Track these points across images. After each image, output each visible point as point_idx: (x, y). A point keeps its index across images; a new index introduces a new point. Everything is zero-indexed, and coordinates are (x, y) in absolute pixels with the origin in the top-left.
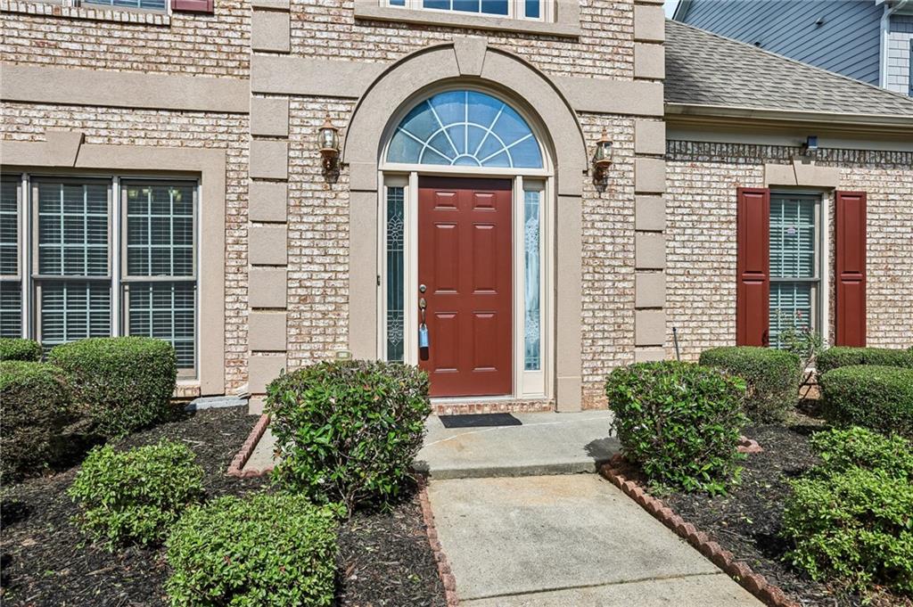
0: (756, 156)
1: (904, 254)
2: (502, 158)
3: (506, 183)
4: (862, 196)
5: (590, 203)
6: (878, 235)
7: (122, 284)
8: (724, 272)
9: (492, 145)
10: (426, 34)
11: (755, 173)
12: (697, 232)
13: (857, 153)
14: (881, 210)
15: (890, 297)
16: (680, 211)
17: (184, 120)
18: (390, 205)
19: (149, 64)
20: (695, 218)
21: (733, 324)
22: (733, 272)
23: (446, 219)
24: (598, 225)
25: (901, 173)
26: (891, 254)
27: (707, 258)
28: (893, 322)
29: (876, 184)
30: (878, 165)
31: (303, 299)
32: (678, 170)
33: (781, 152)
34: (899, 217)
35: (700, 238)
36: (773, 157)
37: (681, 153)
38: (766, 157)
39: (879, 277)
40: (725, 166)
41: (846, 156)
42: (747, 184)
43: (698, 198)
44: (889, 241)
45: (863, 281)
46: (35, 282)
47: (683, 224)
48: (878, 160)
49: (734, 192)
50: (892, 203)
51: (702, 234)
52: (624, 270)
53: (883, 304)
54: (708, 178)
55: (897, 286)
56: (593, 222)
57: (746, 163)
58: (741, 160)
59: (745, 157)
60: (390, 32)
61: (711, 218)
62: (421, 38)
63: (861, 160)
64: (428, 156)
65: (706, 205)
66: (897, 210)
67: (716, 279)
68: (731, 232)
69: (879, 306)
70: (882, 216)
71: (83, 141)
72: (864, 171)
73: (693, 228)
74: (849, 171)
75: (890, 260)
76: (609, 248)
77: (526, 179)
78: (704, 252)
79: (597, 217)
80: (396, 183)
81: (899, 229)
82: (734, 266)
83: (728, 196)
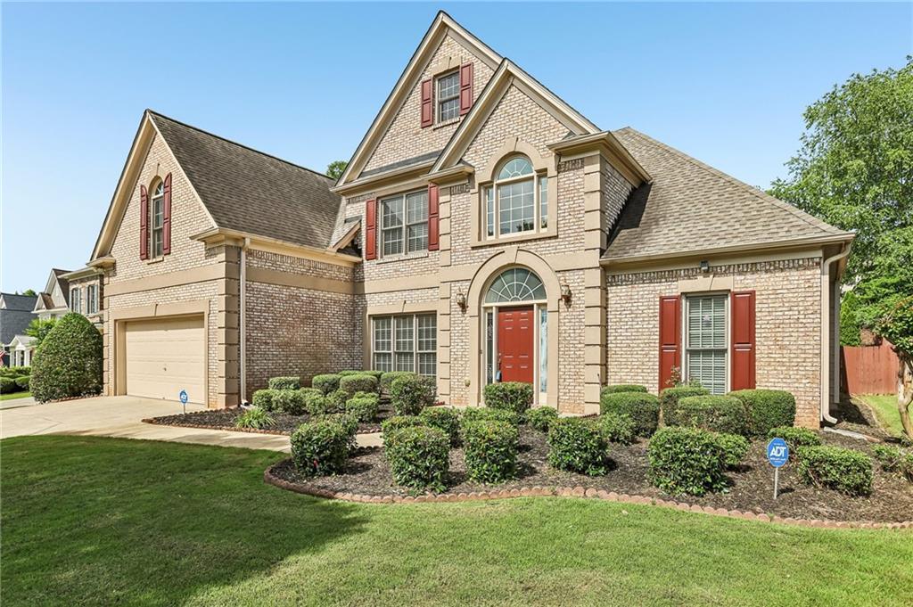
0: (674, 276)
1: (791, 330)
2: (530, 297)
3: (531, 307)
4: (752, 293)
5: (564, 314)
6: (768, 318)
7: (417, 354)
8: (652, 345)
9: (526, 291)
10: (496, 248)
11: (672, 287)
12: (634, 323)
13: (750, 266)
14: (770, 301)
15: (778, 360)
16: (625, 312)
17: (431, 291)
18: (488, 320)
19: (423, 272)
20: (633, 316)
21: (657, 374)
22: (657, 345)
23: (509, 324)
24: (567, 324)
25: (788, 274)
26: (780, 330)
27: (640, 337)
28: (782, 376)
29: (766, 284)
30: (766, 271)
31: (455, 359)
32: (624, 290)
33: (690, 272)
34: (786, 305)
35: (637, 326)
36: (685, 276)
37: (625, 281)
38: (680, 276)
39: (768, 346)
40: (652, 285)
41: (741, 268)
42: (667, 293)
43: (635, 304)
44: (777, 321)
45: (753, 349)
46: (395, 353)
47: (626, 320)
48: (768, 268)
49: (658, 299)
50: (780, 296)
51: (638, 324)
52: (579, 346)
53: (773, 364)
54: (641, 293)
55: (785, 351)
56: (564, 323)
57: (666, 281)
58: (663, 280)
59: (666, 278)
60: (483, 250)
61: (644, 315)
62: (493, 251)
63: (753, 269)
64: (501, 299)
65: (640, 308)
66: (785, 300)
67: (646, 349)
68: (655, 323)
69: (769, 365)
70: (771, 305)
71: (405, 302)
72: (756, 276)
73: (633, 321)
74: (743, 277)
75: (779, 334)
76: (572, 335)
77: (539, 305)
78: (639, 334)
79: (567, 321)
80: (490, 311)
81: (786, 313)
82: (657, 341)
83: (655, 301)
